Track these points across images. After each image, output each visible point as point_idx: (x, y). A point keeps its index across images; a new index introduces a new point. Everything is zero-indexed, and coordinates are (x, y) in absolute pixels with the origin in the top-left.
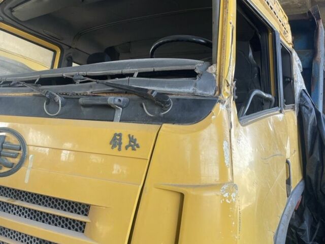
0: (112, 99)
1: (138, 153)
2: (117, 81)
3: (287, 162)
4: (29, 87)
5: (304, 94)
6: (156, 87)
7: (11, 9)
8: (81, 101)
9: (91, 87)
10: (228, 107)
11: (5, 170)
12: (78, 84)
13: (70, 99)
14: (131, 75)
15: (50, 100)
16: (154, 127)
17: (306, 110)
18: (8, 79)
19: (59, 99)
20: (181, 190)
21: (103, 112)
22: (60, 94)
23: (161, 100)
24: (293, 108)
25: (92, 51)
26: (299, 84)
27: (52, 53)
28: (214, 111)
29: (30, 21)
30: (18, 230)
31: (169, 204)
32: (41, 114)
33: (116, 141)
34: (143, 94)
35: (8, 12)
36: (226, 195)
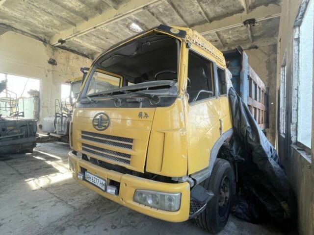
0: (138, 99)
1: (148, 119)
2: (140, 92)
3: (220, 120)
4: (109, 96)
5: (231, 89)
6: (153, 93)
7: (101, 63)
8: (127, 101)
9: (131, 95)
10: (182, 99)
11: (103, 128)
12: (126, 94)
13: (124, 100)
14: (146, 89)
15: (117, 101)
16: (153, 109)
17: (232, 96)
18: (102, 93)
19: (120, 101)
20: (164, 132)
21: (135, 104)
22: (120, 99)
23: (156, 98)
24: (226, 96)
25: (136, 76)
26: (229, 84)
27: (119, 79)
28: (176, 101)
29: (108, 67)
30: (114, 150)
31: (160, 136)
32: (114, 107)
33: (140, 115)
34: (149, 96)
35: (99, 65)
36: (181, 133)
